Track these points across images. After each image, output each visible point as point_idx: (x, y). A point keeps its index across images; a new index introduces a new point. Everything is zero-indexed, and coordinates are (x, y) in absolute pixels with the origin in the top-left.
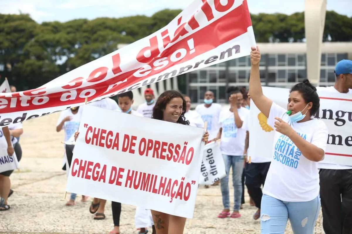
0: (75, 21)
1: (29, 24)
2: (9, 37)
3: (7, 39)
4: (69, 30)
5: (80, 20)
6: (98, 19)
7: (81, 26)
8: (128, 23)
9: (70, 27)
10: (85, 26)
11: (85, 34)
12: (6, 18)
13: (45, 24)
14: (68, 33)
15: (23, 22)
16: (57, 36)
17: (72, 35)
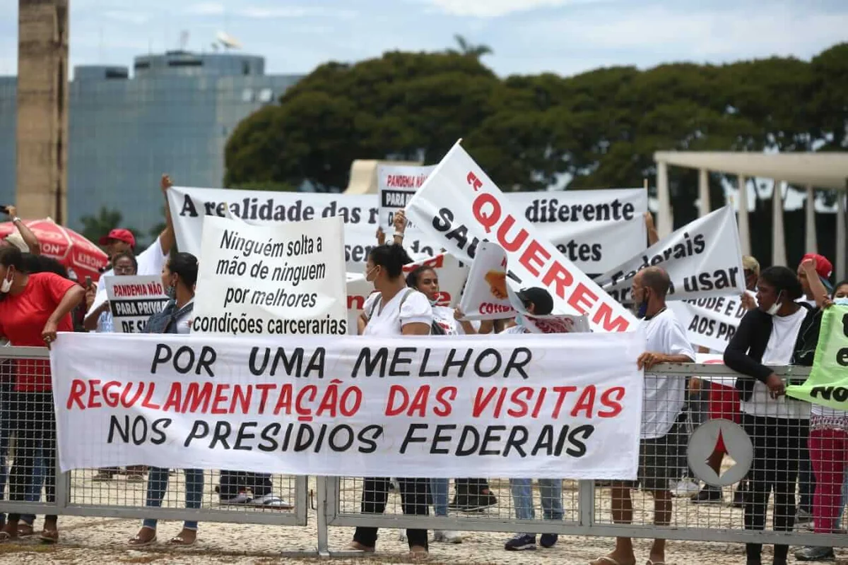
0: (601, 73)
1: (473, 83)
2: (414, 117)
3: (411, 124)
4: (580, 98)
5: (614, 70)
6: (663, 68)
7: (614, 88)
8: (743, 81)
9: (585, 90)
10: (624, 89)
11: (623, 113)
12: (411, 63)
13: (517, 83)
14: (577, 109)
15: (456, 76)
16: (546, 117)
17: (585, 114)
